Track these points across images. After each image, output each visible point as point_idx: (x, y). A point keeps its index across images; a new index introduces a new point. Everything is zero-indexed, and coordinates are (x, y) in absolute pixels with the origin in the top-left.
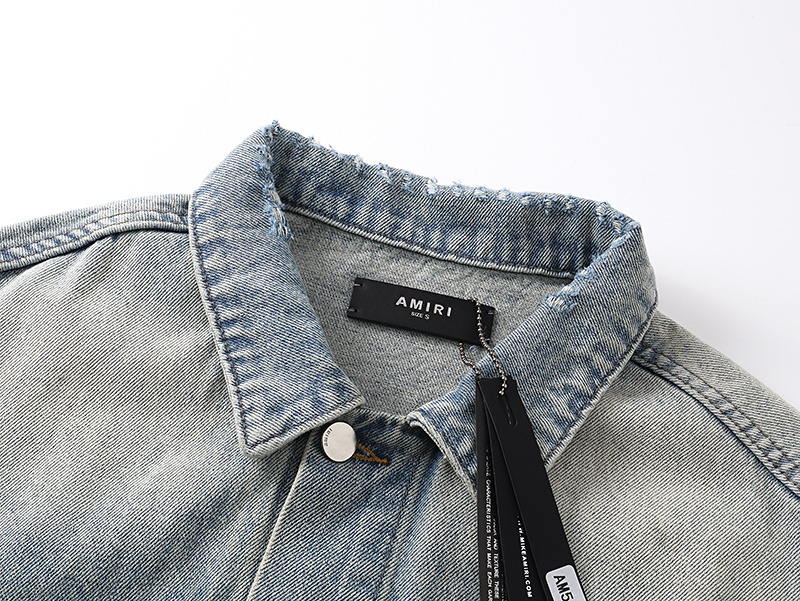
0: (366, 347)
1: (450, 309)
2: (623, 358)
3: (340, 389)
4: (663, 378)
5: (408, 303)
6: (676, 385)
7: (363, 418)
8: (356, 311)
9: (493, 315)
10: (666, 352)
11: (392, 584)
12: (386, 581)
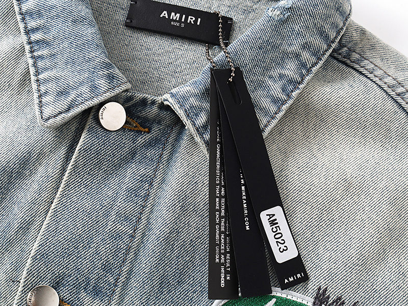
0: (138, 48)
1: (199, 19)
2: (324, 54)
3: (111, 78)
4: (355, 69)
5: (169, 15)
6: (363, 74)
7: (130, 99)
8: (131, 21)
9: (231, 24)
10: (358, 50)
11: (148, 219)
12: (144, 217)
